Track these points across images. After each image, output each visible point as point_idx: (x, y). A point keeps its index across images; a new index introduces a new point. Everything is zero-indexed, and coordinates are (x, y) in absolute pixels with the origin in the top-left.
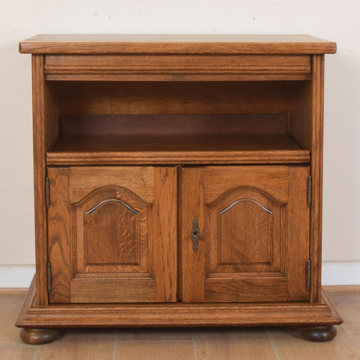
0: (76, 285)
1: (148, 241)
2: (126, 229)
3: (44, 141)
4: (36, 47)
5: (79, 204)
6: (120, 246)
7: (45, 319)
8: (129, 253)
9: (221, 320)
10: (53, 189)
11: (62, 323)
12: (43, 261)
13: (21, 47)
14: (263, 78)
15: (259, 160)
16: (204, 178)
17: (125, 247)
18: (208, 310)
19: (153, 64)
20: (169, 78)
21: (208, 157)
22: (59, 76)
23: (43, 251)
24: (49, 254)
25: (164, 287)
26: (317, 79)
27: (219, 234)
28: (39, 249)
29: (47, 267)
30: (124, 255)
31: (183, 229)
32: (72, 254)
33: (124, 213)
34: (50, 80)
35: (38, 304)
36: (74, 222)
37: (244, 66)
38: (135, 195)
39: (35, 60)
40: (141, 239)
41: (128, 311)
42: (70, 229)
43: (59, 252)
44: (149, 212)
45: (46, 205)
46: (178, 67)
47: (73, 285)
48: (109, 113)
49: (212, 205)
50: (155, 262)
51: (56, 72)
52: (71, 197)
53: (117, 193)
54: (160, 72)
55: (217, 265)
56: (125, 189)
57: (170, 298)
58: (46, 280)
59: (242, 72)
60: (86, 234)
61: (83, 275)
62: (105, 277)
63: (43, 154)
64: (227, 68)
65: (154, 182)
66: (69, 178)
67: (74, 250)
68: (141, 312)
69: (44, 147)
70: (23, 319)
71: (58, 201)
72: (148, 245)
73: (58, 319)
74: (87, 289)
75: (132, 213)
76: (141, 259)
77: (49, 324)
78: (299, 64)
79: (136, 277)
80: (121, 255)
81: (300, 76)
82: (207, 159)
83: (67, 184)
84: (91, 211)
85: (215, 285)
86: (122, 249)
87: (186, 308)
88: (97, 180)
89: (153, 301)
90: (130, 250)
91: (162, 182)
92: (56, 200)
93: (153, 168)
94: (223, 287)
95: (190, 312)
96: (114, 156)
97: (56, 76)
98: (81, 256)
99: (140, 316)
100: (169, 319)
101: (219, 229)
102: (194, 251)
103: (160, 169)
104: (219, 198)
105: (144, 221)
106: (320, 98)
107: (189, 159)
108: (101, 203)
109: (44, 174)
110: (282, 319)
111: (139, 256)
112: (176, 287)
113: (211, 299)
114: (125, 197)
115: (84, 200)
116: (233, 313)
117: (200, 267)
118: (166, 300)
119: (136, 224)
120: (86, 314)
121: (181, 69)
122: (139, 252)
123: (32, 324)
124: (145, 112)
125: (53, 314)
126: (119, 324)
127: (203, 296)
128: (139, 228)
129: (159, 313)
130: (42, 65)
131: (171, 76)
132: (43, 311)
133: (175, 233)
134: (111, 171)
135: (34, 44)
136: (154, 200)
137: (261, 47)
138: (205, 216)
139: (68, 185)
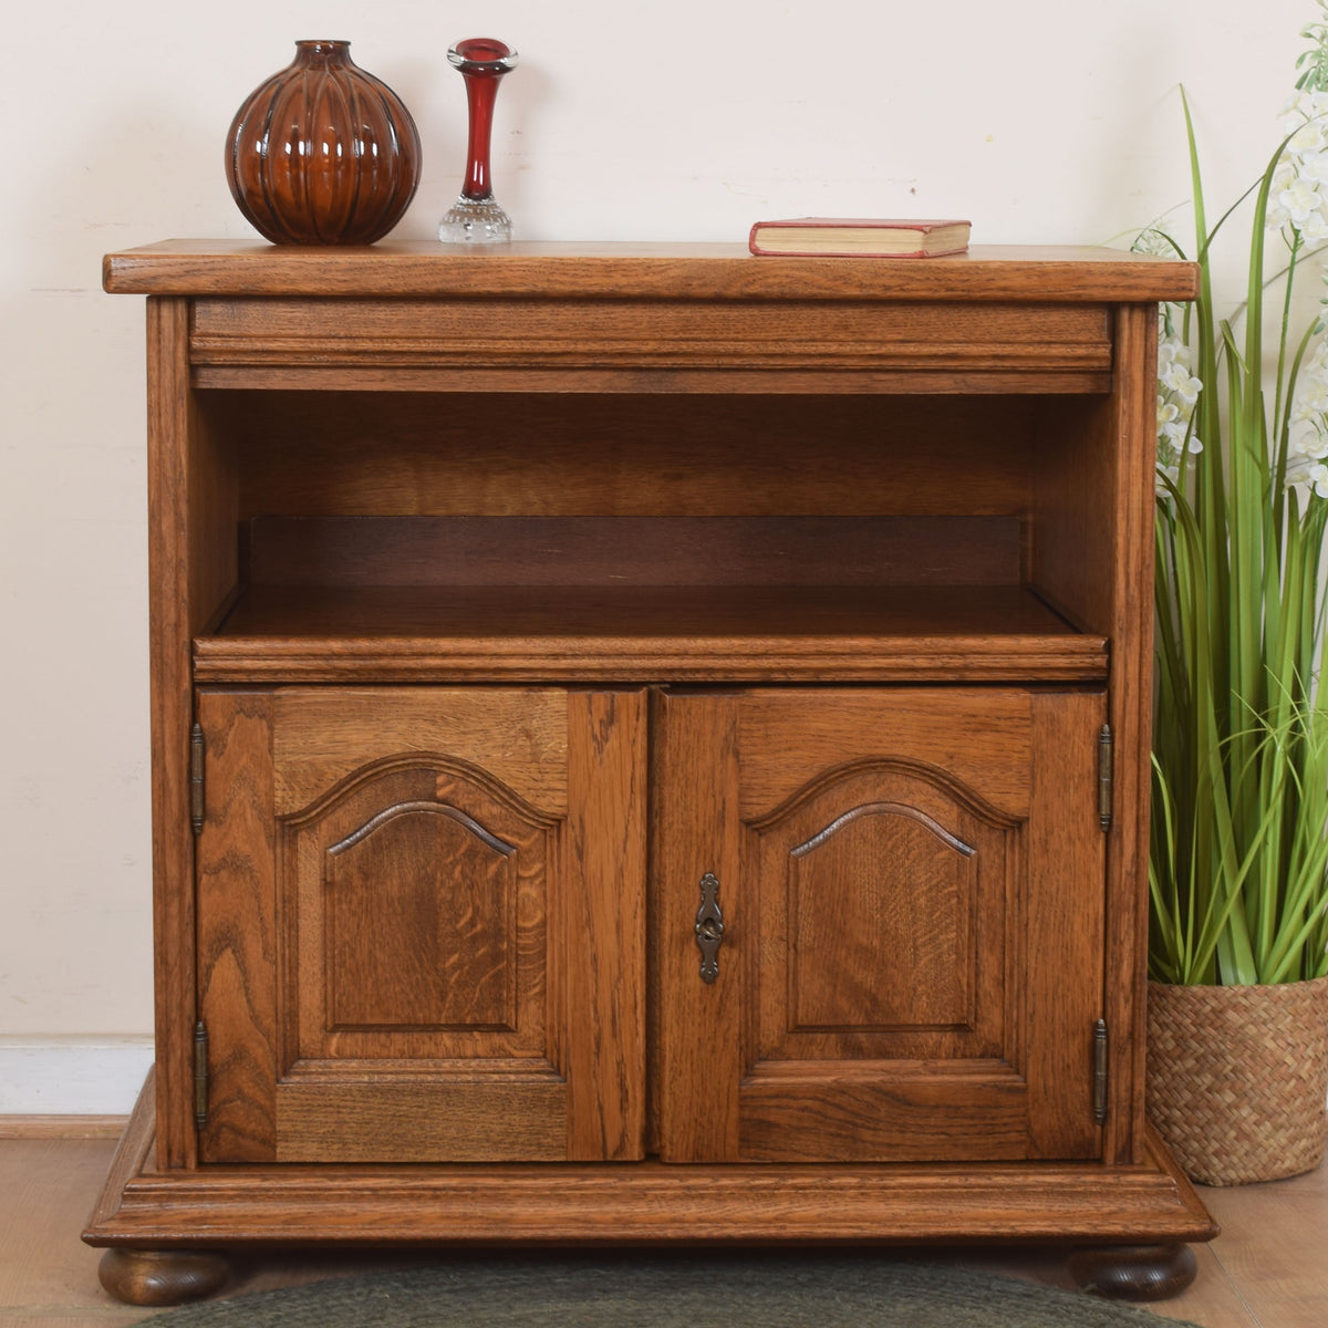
0: (294, 1098)
1: (545, 949)
2: (468, 906)
3: (186, 596)
4: (161, 271)
5: (308, 816)
6: (447, 965)
7: (185, 1217)
8: (478, 989)
9: (797, 1225)
10: (215, 765)
11: (244, 1230)
12: (181, 1016)
13: (110, 271)
14: (945, 385)
15: (930, 669)
16: (742, 730)
17: (467, 967)
18: (752, 1188)
19: (568, 335)
20: (622, 384)
21: (756, 656)
22: (242, 373)
23: (181, 979)
24: (200, 992)
25: (601, 1108)
26: (1132, 390)
27: (792, 925)
28: (168, 973)
29: (195, 1037)
30: (460, 998)
31: (668, 906)
32: (280, 993)
33: (462, 850)
34: (208, 386)
35: (161, 1167)
36: (290, 882)
37: (882, 342)
38: (502, 787)
39: (159, 317)
40: (520, 941)
41: (474, 1189)
42: (276, 905)
43: (237, 985)
44: (548, 847)
45: (192, 821)
46: (651, 346)
47: (285, 1098)
48: (412, 510)
49: (767, 823)
50: (570, 1021)
51: (230, 358)
52: (279, 793)
53: (440, 780)
54: (591, 361)
55: (784, 1033)
56: (467, 767)
57: (621, 1148)
58: (188, 1081)
59: (875, 363)
60: (328, 922)
61: (320, 1067)
62: (397, 1073)
63: (184, 642)
64: (821, 348)
65: (569, 743)
66: (271, 728)
67: (287, 979)
68: (520, 1196)
69: (185, 618)
70: (110, 1215)
71: (235, 806)
72: (545, 964)
73: (230, 1217)
74: (332, 1113)
75: (490, 849)
76: (521, 1010)
77: (201, 1235)
78: (1070, 338)
79: (503, 1073)
80: (451, 995)
81: (1073, 379)
82: (752, 663)
83: (265, 746)
84: (347, 841)
85: (774, 1102)
86: (456, 975)
87: (676, 1182)
88: (371, 736)
89: (562, 1158)
90: (483, 980)
91: (594, 744)
92: (229, 804)
93: (564, 693)
94: (804, 1109)
95: (689, 1195)
96: (428, 651)
97: (230, 373)
98: (311, 997)
99: (514, 1210)
100: (617, 1220)
101: (792, 909)
102: (704, 985)
103: (589, 698)
104: (792, 799)
105: (532, 878)
106: (1144, 457)
107: (688, 663)
108: (383, 815)
109: (187, 711)
110: (1009, 1219)
111: (514, 1002)
112: (640, 1109)
113: (764, 1152)
114: (466, 796)
115: (324, 805)
116: (838, 1200)
117: (726, 1040)
118: (605, 1154)
119: (502, 889)
120: (328, 1199)
121: (664, 350)
122: (513, 986)
123: (140, 1236)
124: (537, 509)
125: (213, 1198)
126: (441, 1234)
127: (734, 1142)
128: (513, 902)
129: (583, 1199)
130: (183, 333)
131: (629, 376)
132: (179, 1190)
133: (640, 921)
134: (418, 705)
135: (154, 260)
136: (568, 806)
137: (940, 276)
138: (742, 862)
139: (271, 751)
